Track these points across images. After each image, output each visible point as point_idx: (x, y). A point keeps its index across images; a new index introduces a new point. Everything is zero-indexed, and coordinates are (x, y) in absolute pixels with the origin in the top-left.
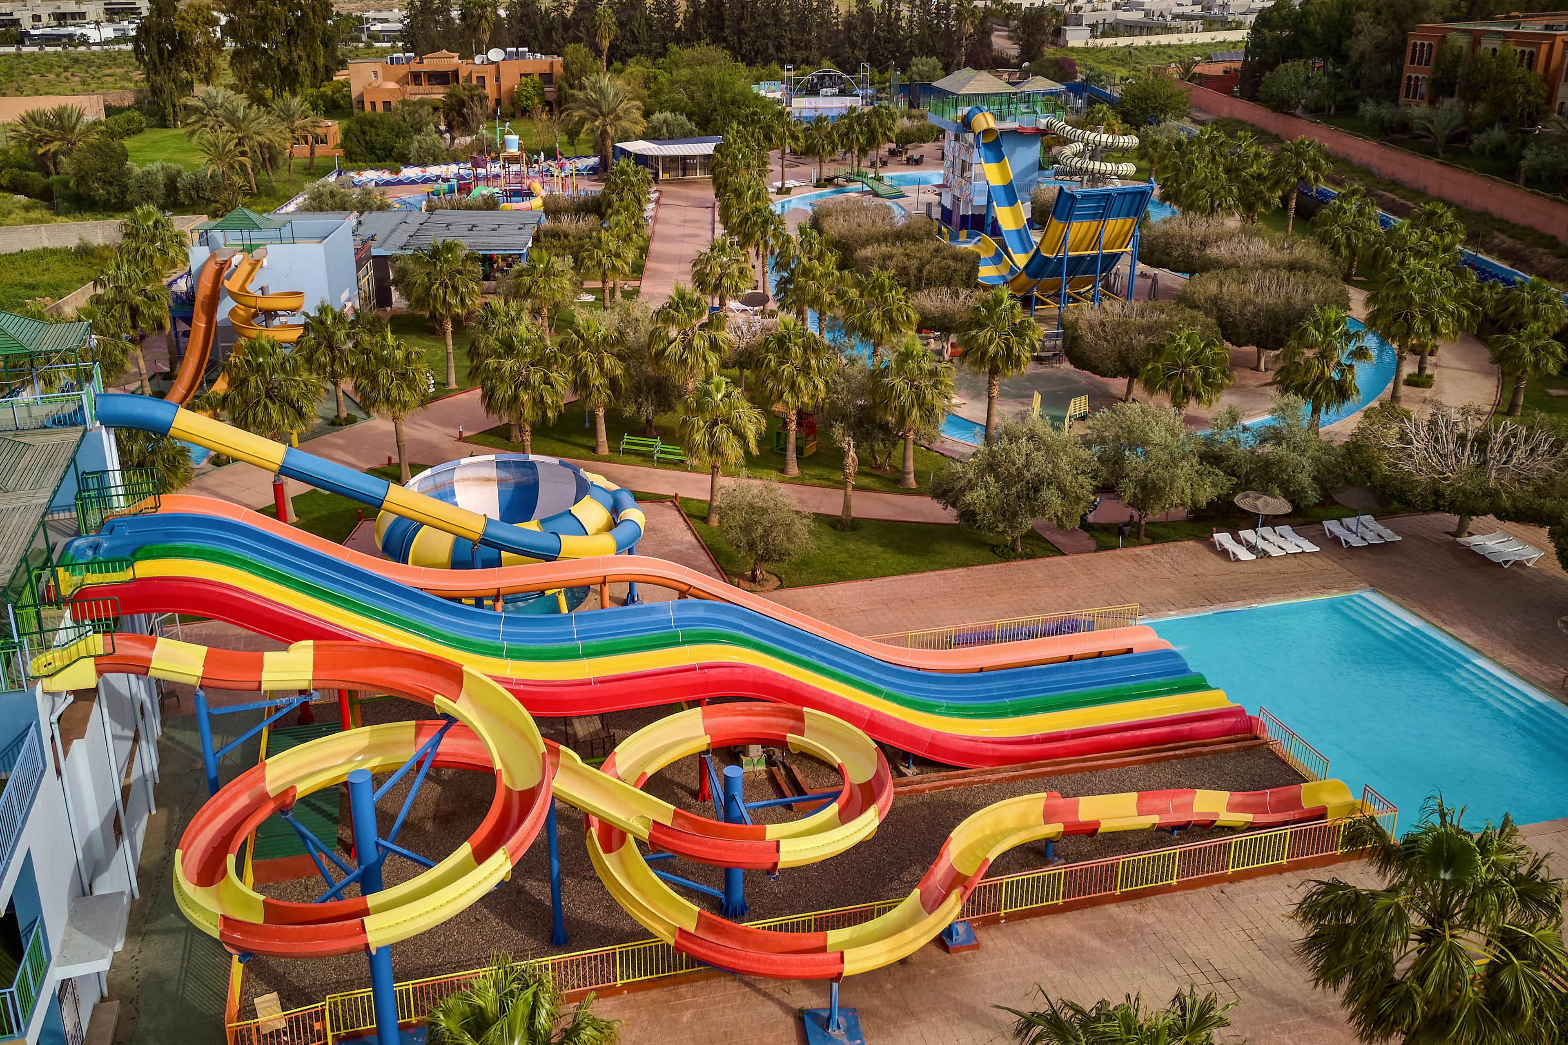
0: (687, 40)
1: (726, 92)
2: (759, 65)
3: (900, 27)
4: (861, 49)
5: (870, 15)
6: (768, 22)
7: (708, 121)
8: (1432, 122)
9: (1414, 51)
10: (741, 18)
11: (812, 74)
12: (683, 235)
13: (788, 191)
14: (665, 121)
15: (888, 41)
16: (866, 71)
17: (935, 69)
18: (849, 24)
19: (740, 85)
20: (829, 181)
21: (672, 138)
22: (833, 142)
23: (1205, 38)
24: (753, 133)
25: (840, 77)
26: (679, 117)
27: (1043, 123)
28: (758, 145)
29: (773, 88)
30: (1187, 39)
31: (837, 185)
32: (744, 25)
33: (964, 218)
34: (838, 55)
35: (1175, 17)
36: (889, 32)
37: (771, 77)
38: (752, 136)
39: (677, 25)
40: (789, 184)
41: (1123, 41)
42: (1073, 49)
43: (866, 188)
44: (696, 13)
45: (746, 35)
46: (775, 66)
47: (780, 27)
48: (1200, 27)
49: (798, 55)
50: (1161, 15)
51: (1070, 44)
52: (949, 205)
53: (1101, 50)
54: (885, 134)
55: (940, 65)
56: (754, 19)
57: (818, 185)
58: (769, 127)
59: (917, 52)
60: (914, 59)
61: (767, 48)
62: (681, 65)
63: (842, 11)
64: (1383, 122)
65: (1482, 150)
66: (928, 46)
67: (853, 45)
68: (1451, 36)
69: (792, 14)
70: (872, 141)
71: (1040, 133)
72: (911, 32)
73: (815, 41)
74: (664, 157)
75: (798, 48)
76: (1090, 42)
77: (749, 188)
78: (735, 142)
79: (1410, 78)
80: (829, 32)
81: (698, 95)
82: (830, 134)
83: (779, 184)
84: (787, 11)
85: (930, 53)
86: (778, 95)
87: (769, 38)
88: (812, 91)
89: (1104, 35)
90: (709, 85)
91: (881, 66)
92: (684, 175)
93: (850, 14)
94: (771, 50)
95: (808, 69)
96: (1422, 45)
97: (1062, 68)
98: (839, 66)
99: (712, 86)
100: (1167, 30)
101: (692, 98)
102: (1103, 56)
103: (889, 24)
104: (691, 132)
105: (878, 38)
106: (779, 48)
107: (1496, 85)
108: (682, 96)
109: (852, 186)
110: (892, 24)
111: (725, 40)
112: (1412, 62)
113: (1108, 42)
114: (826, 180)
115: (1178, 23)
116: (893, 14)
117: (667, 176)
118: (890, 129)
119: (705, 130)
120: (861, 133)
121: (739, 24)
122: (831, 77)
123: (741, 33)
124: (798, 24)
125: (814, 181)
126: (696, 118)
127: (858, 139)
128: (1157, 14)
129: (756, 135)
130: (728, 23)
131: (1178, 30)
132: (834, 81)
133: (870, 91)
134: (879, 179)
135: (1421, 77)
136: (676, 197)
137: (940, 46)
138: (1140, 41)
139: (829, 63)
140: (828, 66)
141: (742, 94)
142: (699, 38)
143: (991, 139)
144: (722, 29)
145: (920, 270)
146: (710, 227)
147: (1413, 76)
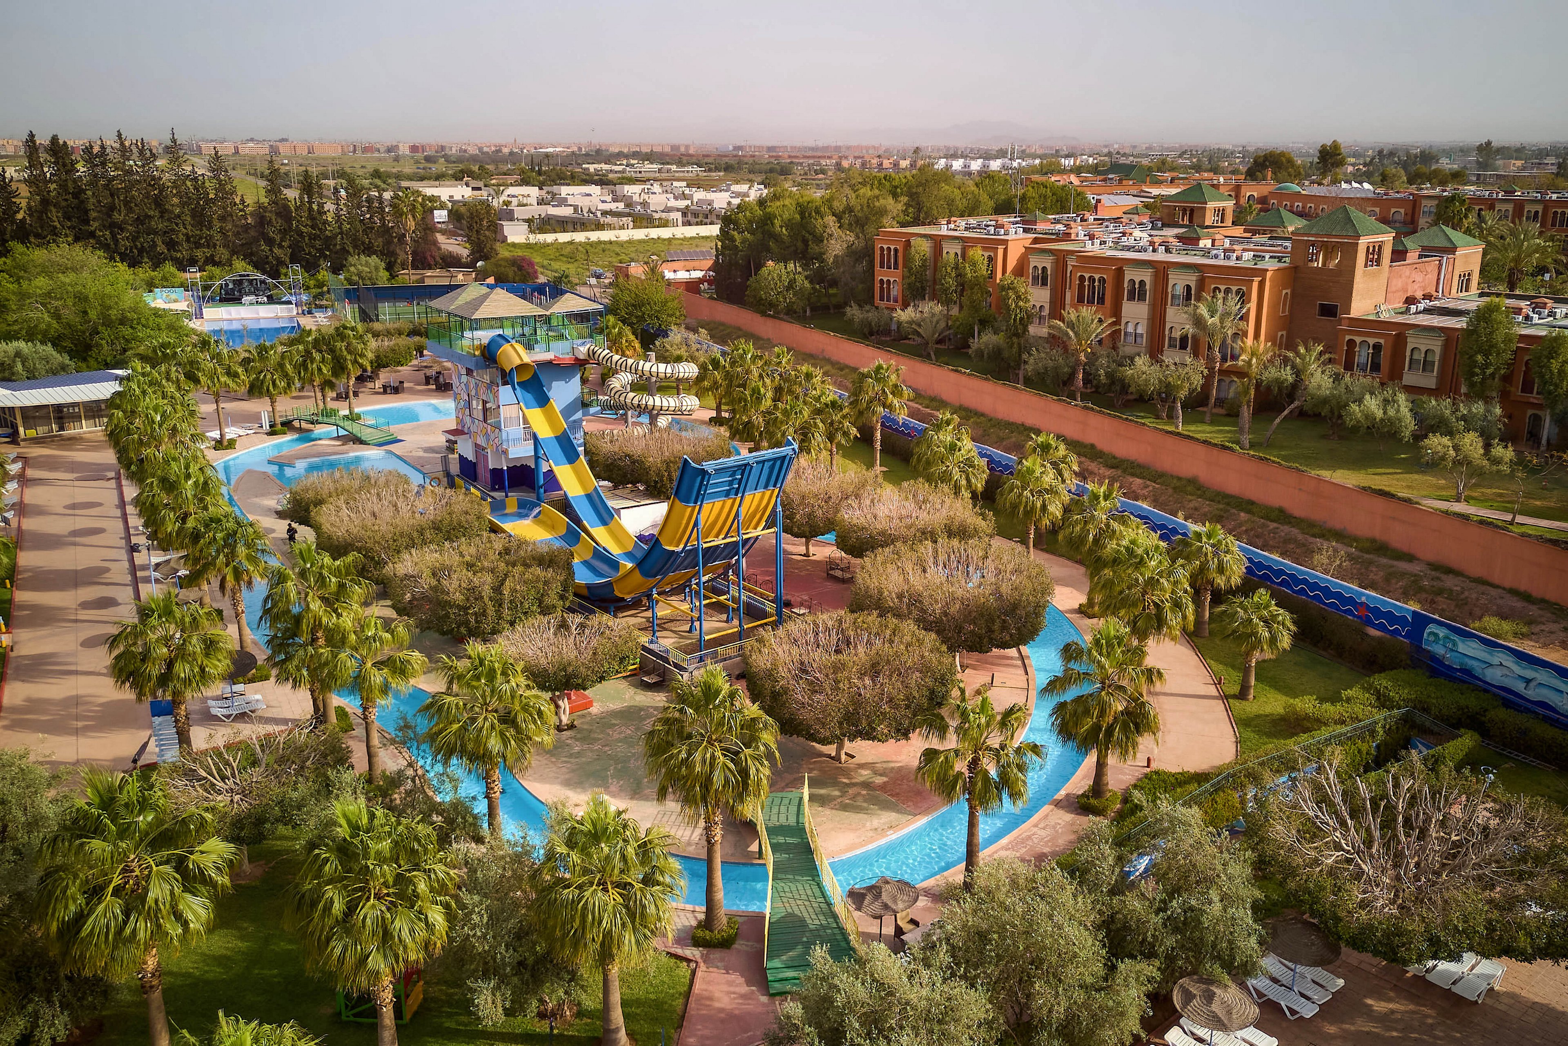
0: (37, 236)
1: (110, 308)
2: (147, 266)
3: (326, 222)
4: (280, 246)
5: (286, 207)
6: (151, 213)
7: (88, 347)
8: (920, 325)
9: (882, 255)
10: (112, 208)
11: (222, 278)
12: (75, 533)
13: (231, 444)
14: (18, 354)
15: (315, 237)
16: (295, 273)
17: (377, 269)
18: (261, 219)
19: (128, 298)
20: (287, 425)
21: (32, 379)
22: (286, 375)
23: (640, 234)
24: (168, 373)
25: (263, 282)
26: (40, 348)
27: (583, 351)
28: (179, 388)
29: (173, 296)
30: (624, 235)
31: (300, 430)
32: (118, 217)
33: (497, 473)
34: (252, 254)
35: (605, 213)
36: (313, 227)
37: (167, 283)
38: (168, 380)
39: (20, 216)
40: (231, 432)
41: (564, 237)
42: (514, 245)
43: (342, 432)
44: (45, 202)
45: (122, 230)
46: (170, 268)
47: (169, 220)
48: (631, 225)
49: (199, 254)
50: (590, 211)
51: (510, 240)
52: (471, 457)
53: (546, 245)
54: (356, 362)
55: (383, 265)
56: (130, 210)
57: (273, 432)
58: (191, 363)
59: (351, 250)
60: (350, 259)
61: (155, 245)
62: (35, 271)
63: (248, 201)
64: (870, 324)
65: (980, 353)
66: (363, 243)
67: (270, 242)
68: (913, 241)
69: (183, 205)
70: (339, 368)
71: (580, 364)
72: (340, 227)
73: (218, 237)
74: (23, 409)
75: (198, 245)
76: (531, 236)
77: (188, 477)
78: (144, 392)
79: (882, 281)
80: (236, 226)
81: (65, 312)
82: (281, 366)
83: (216, 434)
84: (176, 200)
85: (369, 250)
86: (182, 306)
87: (156, 233)
88: (230, 297)
89: (542, 230)
90: (81, 298)
91: (311, 267)
92: (62, 428)
93: (260, 206)
94: (161, 248)
95: (216, 271)
96: (889, 249)
97: (520, 268)
98: (257, 266)
99: (86, 299)
100: (599, 227)
101: (57, 316)
102: (551, 252)
103: (311, 217)
104: (63, 368)
105: (301, 234)
106: (171, 245)
107: (972, 289)
108: (41, 316)
109: (320, 430)
110: (316, 218)
111: (92, 235)
112: (882, 266)
113: (549, 238)
114: (283, 424)
115: (609, 219)
116: (315, 207)
117: (32, 433)
118: (362, 355)
119: (85, 360)
120: (323, 360)
121: (110, 216)
122: (251, 282)
123: (115, 227)
124: (193, 217)
125: (266, 427)
126: (67, 343)
127: (320, 369)
128: (585, 211)
129: (173, 375)
130: (94, 214)
131: (610, 227)
132: (257, 289)
133: (304, 298)
134: (353, 418)
135: (892, 280)
136: (51, 464)
137: (378, 243)
138: (580, 237)
139: (243, 263)
140: (241, 266)
141: (134, 310)
142: (54, 232)
143: (526, 377)
144: (87, 222)
145: (497, 589)
146: (118, 513)
147: (885, 279)
